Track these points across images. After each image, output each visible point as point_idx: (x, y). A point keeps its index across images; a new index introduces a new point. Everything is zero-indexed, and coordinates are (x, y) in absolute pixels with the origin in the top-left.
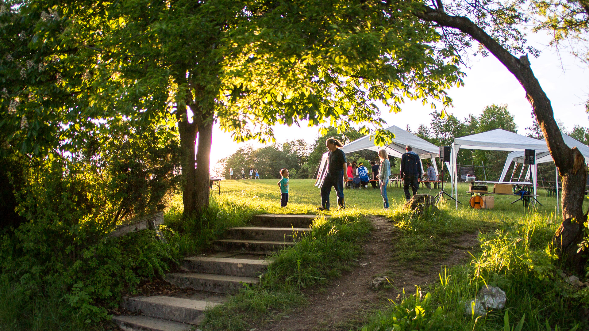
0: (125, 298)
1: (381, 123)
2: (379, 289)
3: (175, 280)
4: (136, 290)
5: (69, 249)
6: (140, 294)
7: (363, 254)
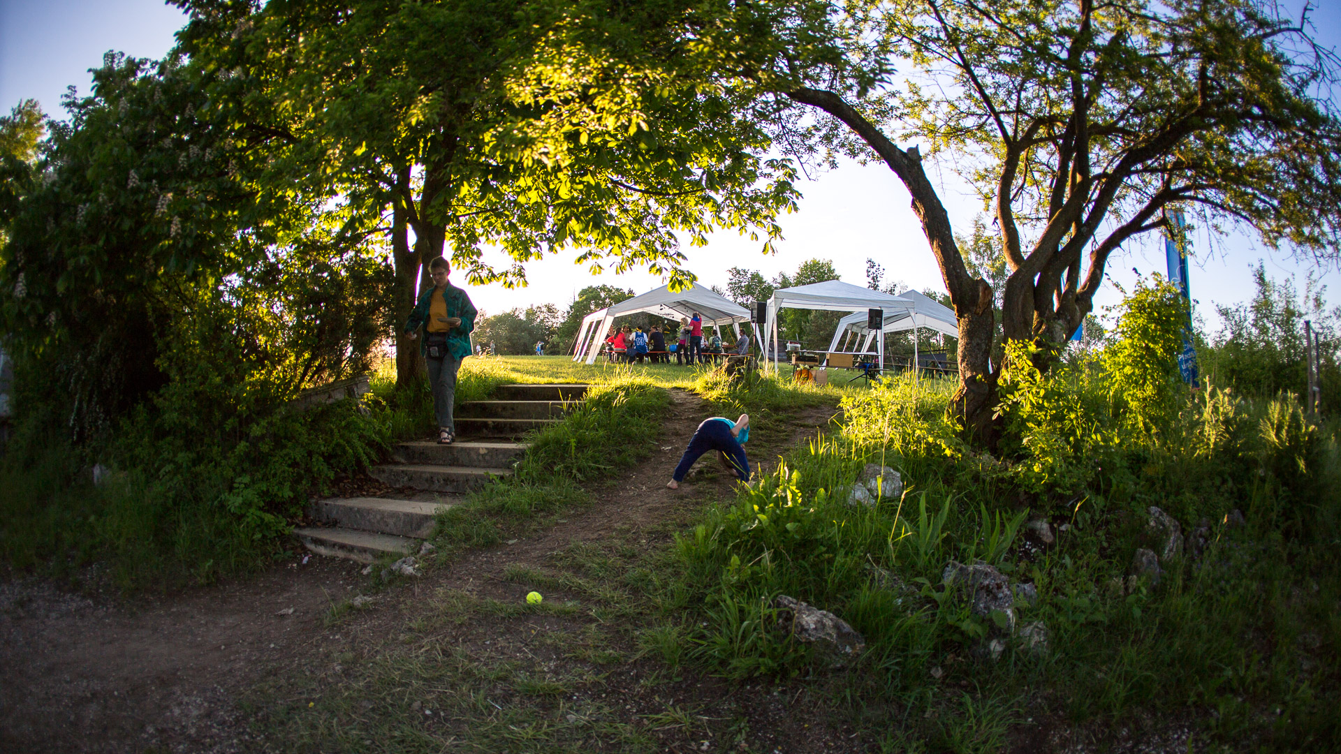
0: (313, 501)
1: (680, 259)
2: (698, 480)
3: (386, 475)
4: (329, 489)
5: (230, 423)
6: (334, 496)
7: (663, 434)
